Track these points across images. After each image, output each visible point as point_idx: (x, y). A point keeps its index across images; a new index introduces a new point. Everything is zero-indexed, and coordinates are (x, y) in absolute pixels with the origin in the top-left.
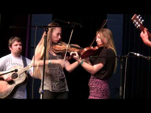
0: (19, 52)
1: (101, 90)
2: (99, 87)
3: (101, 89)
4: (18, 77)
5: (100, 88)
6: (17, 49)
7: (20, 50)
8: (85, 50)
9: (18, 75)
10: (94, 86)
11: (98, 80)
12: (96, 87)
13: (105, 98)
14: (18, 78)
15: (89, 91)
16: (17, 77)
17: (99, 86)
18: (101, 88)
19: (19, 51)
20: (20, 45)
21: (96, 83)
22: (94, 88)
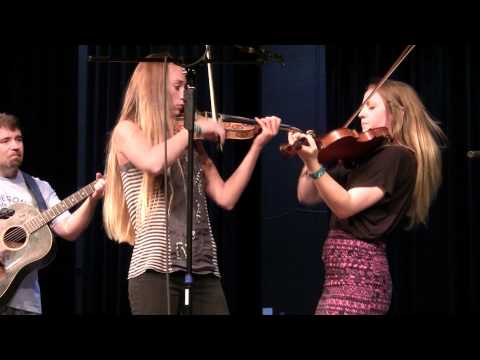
0: (15, 163)
1: (369, 278)
2: (361, 266)
3: (370, 274)
4: (27, 240)
5: (366, 271)
6: (10, 152)
7: (19, 155)
8: (336, 135)
9: (28, 235)
10: (344, 265)
11: (359, 243)
12: (352, 268)
13: (381, 303)
14: (25, 244)
15: (324, 283)
16: (23, 241)
17: (362, 263)
18: (368, 269)
19: (16, 160)
20: (17, 138)
21: (350, 252)
22: (344, 269)
